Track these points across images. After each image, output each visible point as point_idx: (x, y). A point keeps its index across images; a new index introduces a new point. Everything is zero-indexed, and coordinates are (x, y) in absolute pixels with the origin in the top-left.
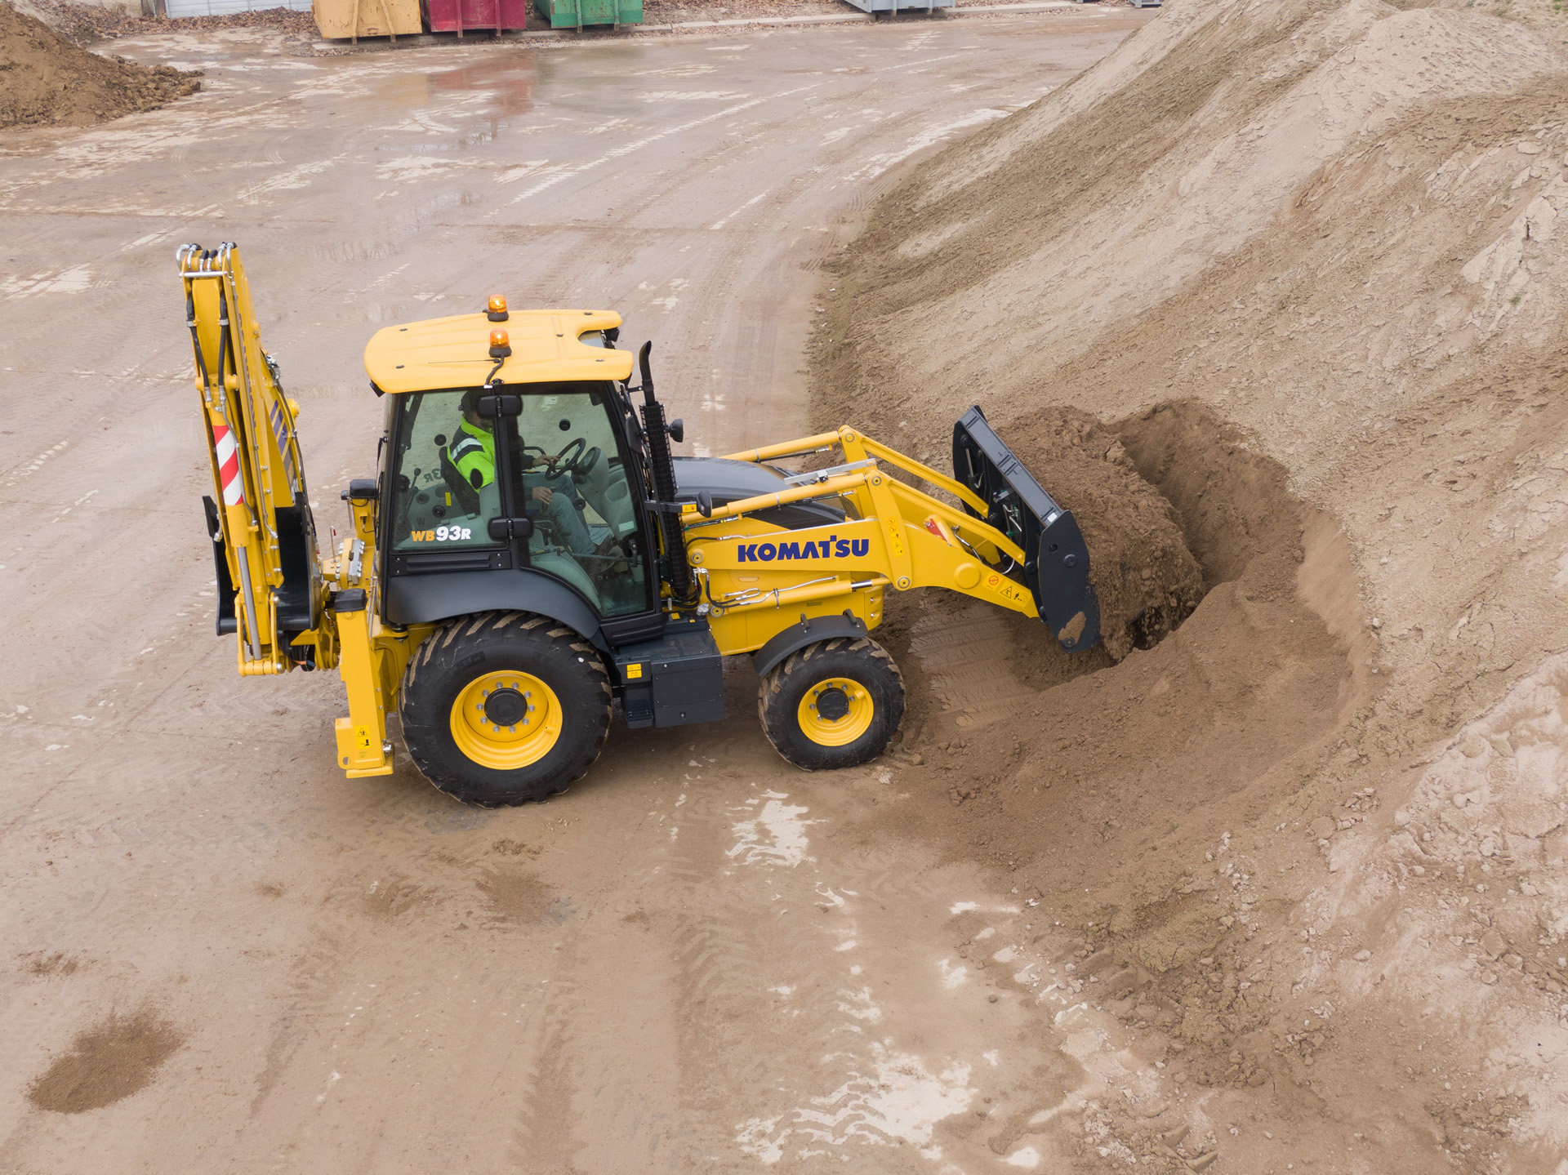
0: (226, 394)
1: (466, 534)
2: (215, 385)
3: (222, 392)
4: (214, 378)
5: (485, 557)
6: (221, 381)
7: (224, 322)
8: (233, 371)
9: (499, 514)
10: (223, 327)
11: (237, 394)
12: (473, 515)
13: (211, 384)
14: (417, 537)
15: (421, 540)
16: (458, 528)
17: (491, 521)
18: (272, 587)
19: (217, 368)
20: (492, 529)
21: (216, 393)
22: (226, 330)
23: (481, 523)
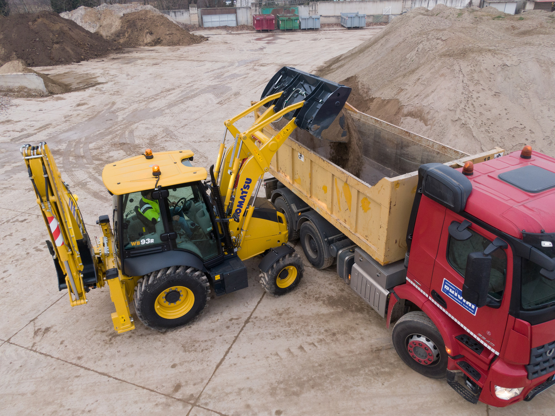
0: (51, 204)
1: (152, 241)
2: (45, 201)
3: (49, 204)
4: (44, 199)
5: (160, 248)
6: (48, 199)
7: (46, 176)
8: (53, 195)
9: (164, 232)
10: (46, 178)
11: (55, 203)
12: (153, 233)
13: (44, 201)
14: (133, 244)
15: (135, 245)
16: (149, 239)
17: (161, 235)
18: (80, 271)
19: (45, 193)
20: (162, 237)
21: (46, 204)
22: (47, 179)
23: (157, 235)
